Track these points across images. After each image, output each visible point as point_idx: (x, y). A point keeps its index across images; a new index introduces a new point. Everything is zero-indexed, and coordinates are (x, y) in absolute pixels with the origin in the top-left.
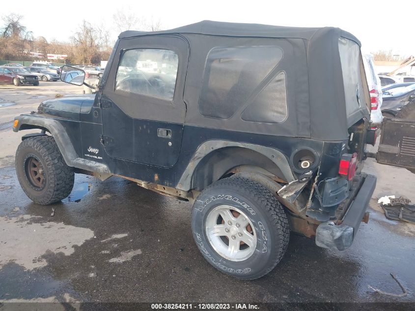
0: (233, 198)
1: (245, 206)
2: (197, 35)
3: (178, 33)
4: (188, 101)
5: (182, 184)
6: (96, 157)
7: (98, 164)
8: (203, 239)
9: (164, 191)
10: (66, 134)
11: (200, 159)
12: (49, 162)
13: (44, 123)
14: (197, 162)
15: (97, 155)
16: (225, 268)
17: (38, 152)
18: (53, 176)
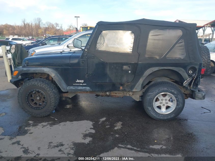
0: (167, 89)
1: (173, 91)
2: (143, 25)
3: (134, 24)
4: (140, 53)
5: (136, 89)
6: (81, 84)
7: (84, 88)
8: (152, 109)
9: (116, 95)
10: (59, 75)
11: (146, 77)
12: (51, 91)
13: (44, 70)
14: (144, 78)
15: (83, 83)
16: (163, 118)
17: (42, 87)
18: (54, 99)
